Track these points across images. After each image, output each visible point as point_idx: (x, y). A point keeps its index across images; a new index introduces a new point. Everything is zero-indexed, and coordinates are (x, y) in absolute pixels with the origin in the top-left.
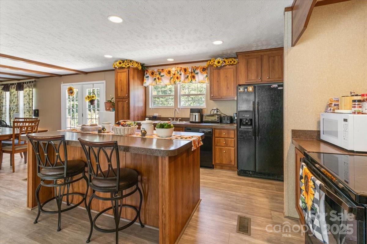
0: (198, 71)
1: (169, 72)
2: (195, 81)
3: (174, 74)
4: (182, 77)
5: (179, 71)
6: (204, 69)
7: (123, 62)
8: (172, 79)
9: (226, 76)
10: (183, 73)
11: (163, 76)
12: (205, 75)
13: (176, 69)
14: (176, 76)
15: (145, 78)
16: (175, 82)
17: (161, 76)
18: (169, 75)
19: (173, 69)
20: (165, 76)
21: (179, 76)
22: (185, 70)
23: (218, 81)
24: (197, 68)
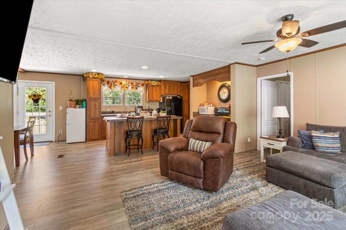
0: (140, 85)
1: (121, 83)
2: (138, 90)
3: (125, 85)
4: (130, 87)
5: (128, 84)
6: (143, 85)
7: (98, 74)
8: (123, 88)
9: (156, 90)
10: (130, 85)
11: (117, 85)
12: (143, 88)
13: (126, 82)
14: (126, 86)
15: (102, 85)
16: (125, 90)
17: (115, 85)
18: (121, 85)
19: (124, 82)
20: (118, 85)
21: (127, 86)
22: (132, 84)
23: (152, 92)
24: (139, 83)
